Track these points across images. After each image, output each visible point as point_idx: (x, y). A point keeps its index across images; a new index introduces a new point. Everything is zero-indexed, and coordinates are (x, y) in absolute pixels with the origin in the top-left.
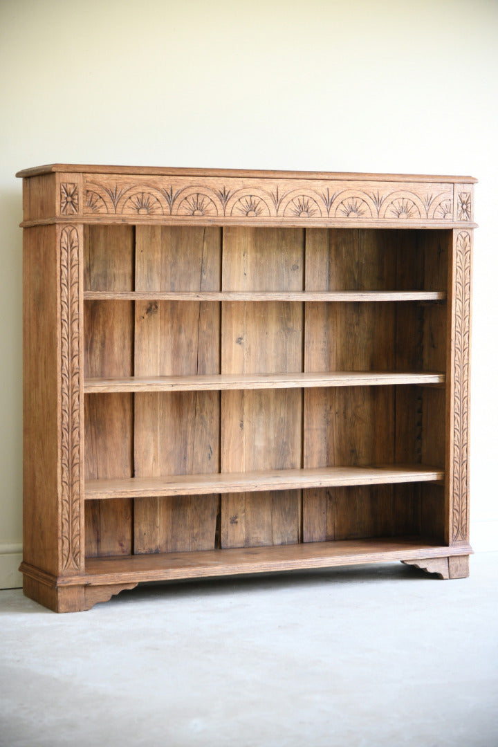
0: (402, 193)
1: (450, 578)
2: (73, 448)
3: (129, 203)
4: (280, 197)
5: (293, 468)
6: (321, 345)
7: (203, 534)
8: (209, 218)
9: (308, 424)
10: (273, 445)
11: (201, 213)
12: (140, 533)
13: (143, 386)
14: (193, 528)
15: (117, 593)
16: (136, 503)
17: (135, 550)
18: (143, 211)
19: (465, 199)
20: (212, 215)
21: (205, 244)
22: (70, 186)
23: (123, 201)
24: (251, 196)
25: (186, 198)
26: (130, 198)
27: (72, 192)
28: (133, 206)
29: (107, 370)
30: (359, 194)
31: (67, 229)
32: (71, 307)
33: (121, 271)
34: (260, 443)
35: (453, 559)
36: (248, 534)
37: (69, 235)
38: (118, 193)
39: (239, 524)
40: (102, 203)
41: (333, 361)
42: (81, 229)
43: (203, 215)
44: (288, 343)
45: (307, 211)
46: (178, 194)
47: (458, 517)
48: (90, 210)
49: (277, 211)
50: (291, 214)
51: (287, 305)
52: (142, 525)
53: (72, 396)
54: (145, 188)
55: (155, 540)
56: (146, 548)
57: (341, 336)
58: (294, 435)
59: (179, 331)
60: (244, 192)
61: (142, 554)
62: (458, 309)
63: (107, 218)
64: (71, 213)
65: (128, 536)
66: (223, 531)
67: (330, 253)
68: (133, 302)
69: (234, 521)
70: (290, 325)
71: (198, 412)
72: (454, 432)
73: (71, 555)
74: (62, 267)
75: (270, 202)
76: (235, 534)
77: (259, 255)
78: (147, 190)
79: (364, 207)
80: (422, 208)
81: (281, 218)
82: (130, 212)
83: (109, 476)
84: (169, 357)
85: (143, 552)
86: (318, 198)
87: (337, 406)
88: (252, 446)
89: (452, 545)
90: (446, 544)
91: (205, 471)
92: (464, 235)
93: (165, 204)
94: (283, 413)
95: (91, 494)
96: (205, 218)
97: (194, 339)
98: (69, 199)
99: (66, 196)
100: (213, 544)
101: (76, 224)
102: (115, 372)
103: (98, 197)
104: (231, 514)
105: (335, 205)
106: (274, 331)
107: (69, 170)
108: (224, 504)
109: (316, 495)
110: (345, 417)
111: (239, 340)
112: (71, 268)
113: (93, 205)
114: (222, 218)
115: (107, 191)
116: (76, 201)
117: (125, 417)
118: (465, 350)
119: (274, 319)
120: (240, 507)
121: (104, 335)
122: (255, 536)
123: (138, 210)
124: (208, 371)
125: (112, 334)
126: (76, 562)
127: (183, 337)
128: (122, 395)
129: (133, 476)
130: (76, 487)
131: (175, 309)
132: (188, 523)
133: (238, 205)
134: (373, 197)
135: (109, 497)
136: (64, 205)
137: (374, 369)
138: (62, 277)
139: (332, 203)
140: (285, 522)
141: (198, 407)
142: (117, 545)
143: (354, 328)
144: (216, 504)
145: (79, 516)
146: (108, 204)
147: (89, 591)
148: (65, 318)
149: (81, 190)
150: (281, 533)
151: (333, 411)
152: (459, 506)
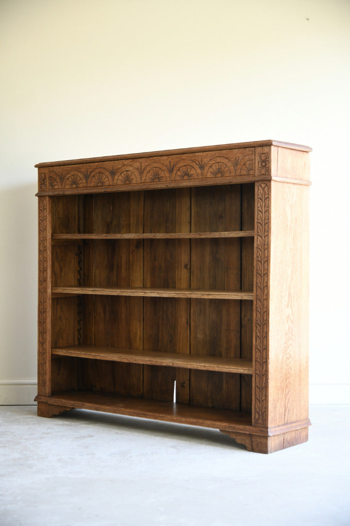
0: (218, 158)
1: (252, 451)
2: (44, 323)
3: (68, 182)
4: (142, 170)
7: (167, 391)
15: (62, 411)
18: (74, 186)
19: (264, 158)
20: (106, 185)
22: (43, 175)
23: (65, 181)
25: (94, 176)
26: (68, 179)
27: (44, 178)
31: (42, 199)
32: (44, 243)
34: (200, 336)
35: (256, 437)
37: (43, 202)
38: (63, 176)
39: (186, 388)
40: (56, 183)
42: (47, 199)
43: (102, 186)
45: (158, 177)
46: (91, 172)
47: (259, 405)
48: (51, 187)
49: (141, 179)
50: (149, 180)
53: (43, 293)
54: (75, 172)
59: (155, 259)
60: (124, 169)
62: (259, 242)
63: (58, 192)
64: (44, 190)
66: (177, 391)
69: (183, 386)
71: (165, 312)
72: (256, 338)
73: (42, 384)
75: (137, 173)
76: (184, 394)
79: (192, 172)
80: (232, 168)
86: (165, 168)
87: (249, 315)
89: (254, 426)
91: (169, 350)
92: (263, 186)
93: (84, 181)
94: (214, 317)
98: (43, 182)
99: (42, 180)
103: (55, 180)
104: (181, 381)
105: (174, 172)
107: (43, 166)
112: (44, 221)
113: (52, 184)
114: (112, 186)
115: (59, 176)
116: (46, 183)
118: (265, 275)
119: (209, 252)
120: (186, 377)
121: (118, 262)
123: (72, 185)
126: (44, 388)
127: (156, 263)
133: (120, 177)
134: (198, 164)
136: (41, 186)
138: (40, 226)
139: (173, 170)
146: (58, 183)
147: (50, 407)
148: (41, 249)
149: (47, 176)
151: (246, 318)
152: (260, 397)
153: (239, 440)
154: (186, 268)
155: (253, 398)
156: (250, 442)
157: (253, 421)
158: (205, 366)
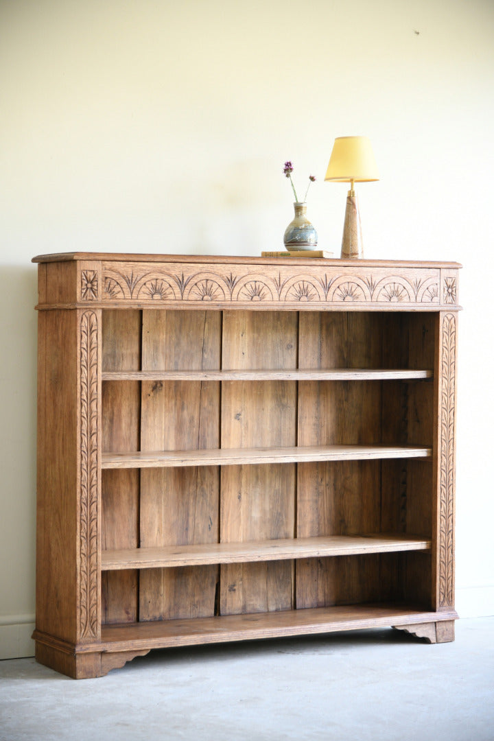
0: (393, 277)
1: (437, 642)
2: (91, 521)
3: (143, 289)
4: (282, 283)
5: (287, 538)
6: (313, 421)
7: (203, 601)
8: (217, 302)
9: (300, 496)
10: (268, 516)
11: (209, 298)
12: (145, 601)
13: (155, 462)
14: (194, 596)
15: (131, 660)
16: (141, 573)
17: (140, 618)
18: (157, 296)
19: (450, 283)
20: (220, 299)
21: (206, 325)
22: (89, 273)
23: (138, 287)
24: (256, 282)
25: (196, 284)
26: (145, 284)
27: (92, 278)
28: (147, 291)
29: (115, 445)
30: (354, 279)
31: (87, 314)
32: (90, 387)
33: (129, 351)
34: (256, 514)
35: (441, 624)
36: (245, 601)
37: (89, 319)
38: (134, 279)
39: (237, 591)
40: (120, 289)
41: (324, 434)
42: (99, 314)
43: (212, 300)
44: (282, 419)
45: (307, 296)
46: (189, 280)
47: (444, 584)
48: (108, 295)
49: (280, 295)
50: (291, 298)
51: (283, 383)
52: (147, 593)
53: (90, 472)
54: (158, 274)
55: (159, 608)
56: (151, 615)
57: (331, 411)
58: (288, 507)
59: (182, 408)
61: (147, 621)
62: (444, 386)
63: (124, 304)
64: (91, 298)
65: (134, 604)
66: (222, 598)
67: (321, 333)
68: (140, 383)
69: (232, 589)
70: (284, 401)
71: (199, 485)
72: (441, 503)
73: (88, 623)
74: (82, 349)
75: (273, 287)
76: (233, 601)
77: (256, 335)
78: (161, 276)
79: (359, 291)
80: (411, 292)
81: (283, 302)
82: (145, 298)
83: (117, 547)
84: (172, 433)
85: (148, 619)
86: (317, 283)
87: (327, 479)
88: (249, 517)
89: (439, 611)
90: (434, 610)
91: (205, 541)
92: (450, 317)
93: (177, 290)
94: (277, 485)
95: (106, 565)
96: (214, 302)
97: (196, 416)
98: (89, 285)
99: (86, 282)
100: (212, 612)
101: (95, 309)
102: (122, 448)
103: (116, 283)
104: (230, 583)
105: (332, 290)
106: (269, 408)
107: (90, 258)
108: (223, 573)
109: (308, 563)
110: (335, 489)
111: (238, 416)
112: (91, 351)
113: (111, 291)
114: (229, 303)
115: (124, 277)
116: (95, 287)
117: (131, 490)
118: (451, 425)
119: (270, 396)
120: (238, 576)
121: (113, 413)
122: (252, 603)
123: (153, 295)
124: (209, 445)
125: (120, 411)
126: (93, 630)
127: (185, 413)
128: (129, 470)
129: (139, 546)
130: (94, 558)
131: (179, 389)
132: (190, 590)
133: (244, 290)
134: (367, 282)
135: (124, 568)
136: (84, 291)
137: (362, 443)
138: (82, 359)
139: (329, 288)
140: (279, 590)
141: (199, 480)
142: (123, 612)
143: (343, 404)
144: (216, 572)
145: (96, 586)
146: (124, 290)
147: (105, 658)
148: (85, 397)
149: (100, 277)
150: (276, 600)
151: (324, 483)
152: (445, 573)
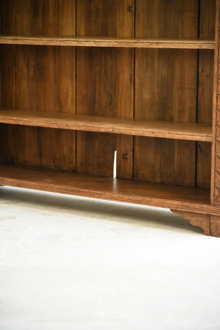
153: (194, 221)
154: (130, 11)
155: (213, 171)
156: (208, 225)
157: (212, 199)
158: (153, 132)
